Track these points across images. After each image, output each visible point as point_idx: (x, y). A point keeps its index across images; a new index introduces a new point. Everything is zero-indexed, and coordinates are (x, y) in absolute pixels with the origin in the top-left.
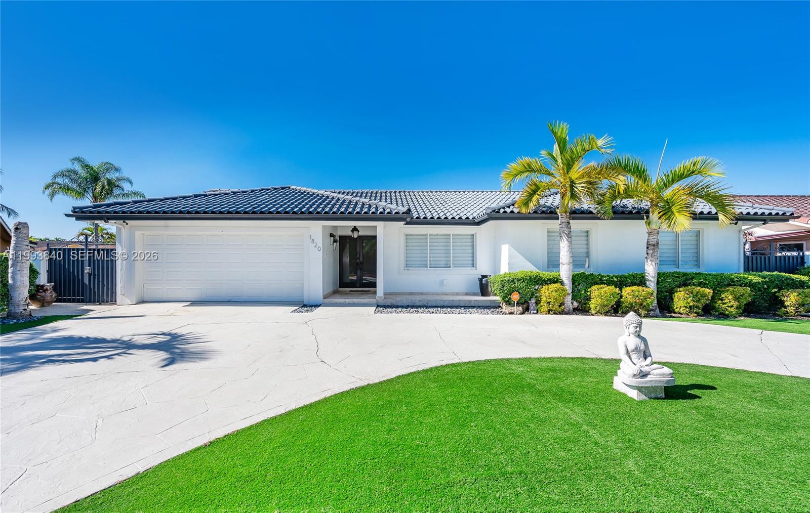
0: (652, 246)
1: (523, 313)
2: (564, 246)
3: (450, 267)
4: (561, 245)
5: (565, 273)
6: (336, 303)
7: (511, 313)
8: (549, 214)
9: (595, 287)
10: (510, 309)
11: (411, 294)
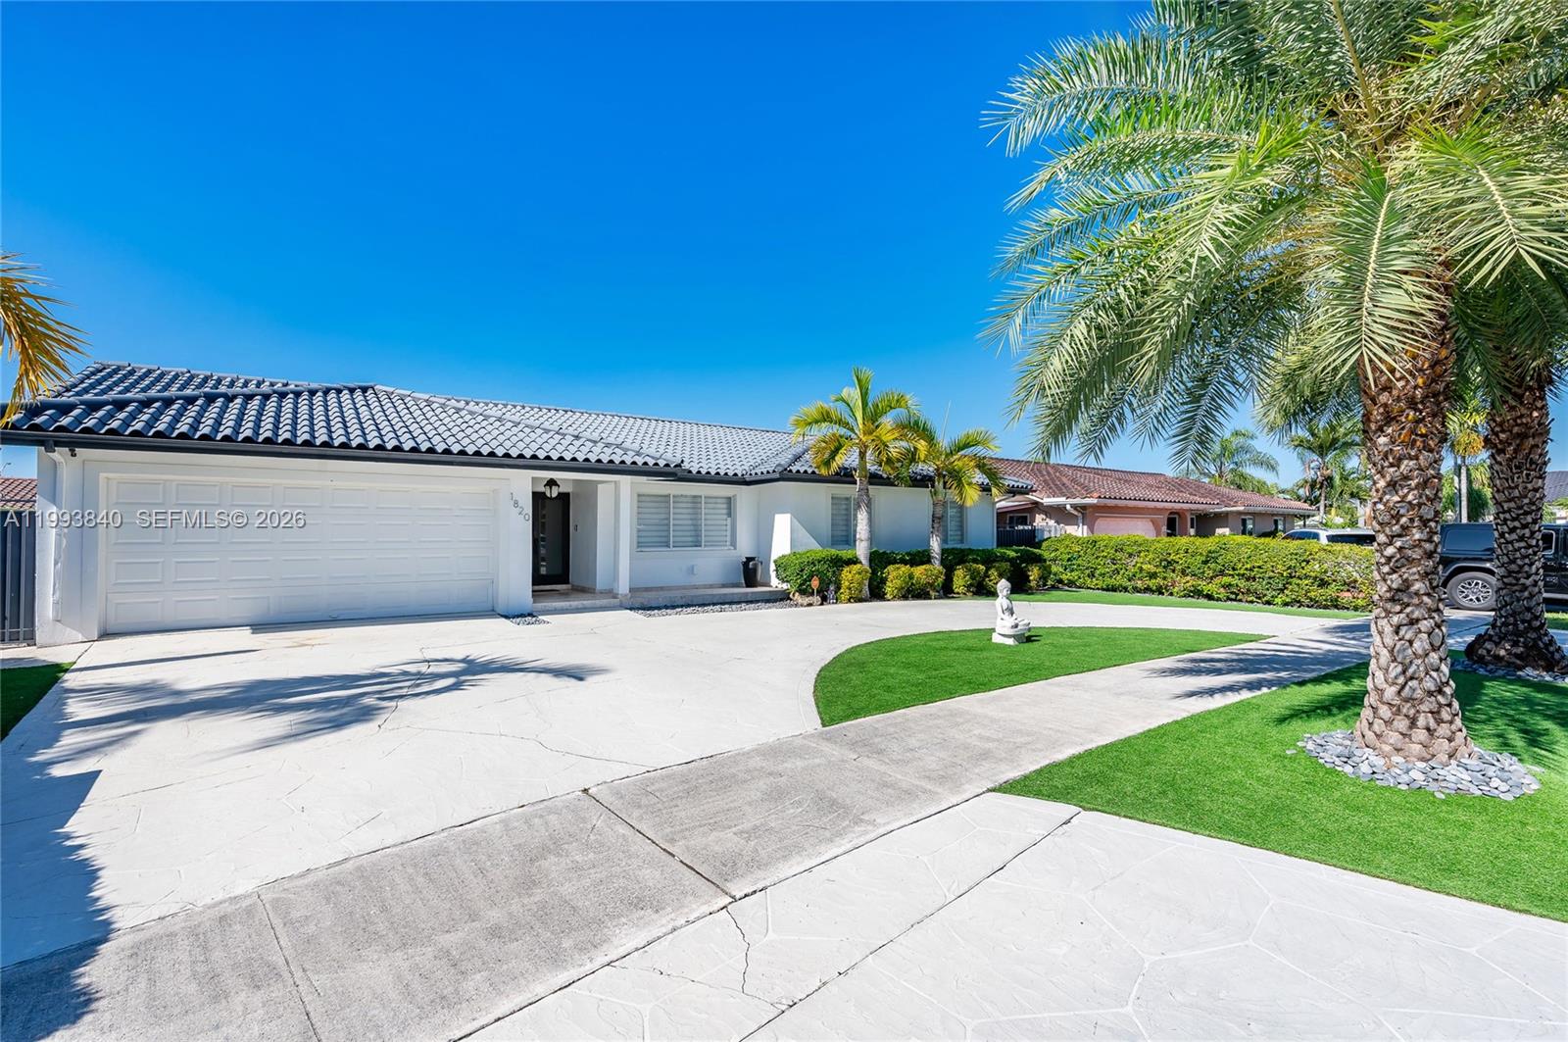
0: (937, 519)
1: (822, 604)
2: (862, 518)
3: (700, 546)
4: (859, 516)
5: (861, 550)
6: (555, 610)
7: (810, 605)
8: (845, 476)
9: (891, 568)
10: (807, 600)
11: (647, 589)
